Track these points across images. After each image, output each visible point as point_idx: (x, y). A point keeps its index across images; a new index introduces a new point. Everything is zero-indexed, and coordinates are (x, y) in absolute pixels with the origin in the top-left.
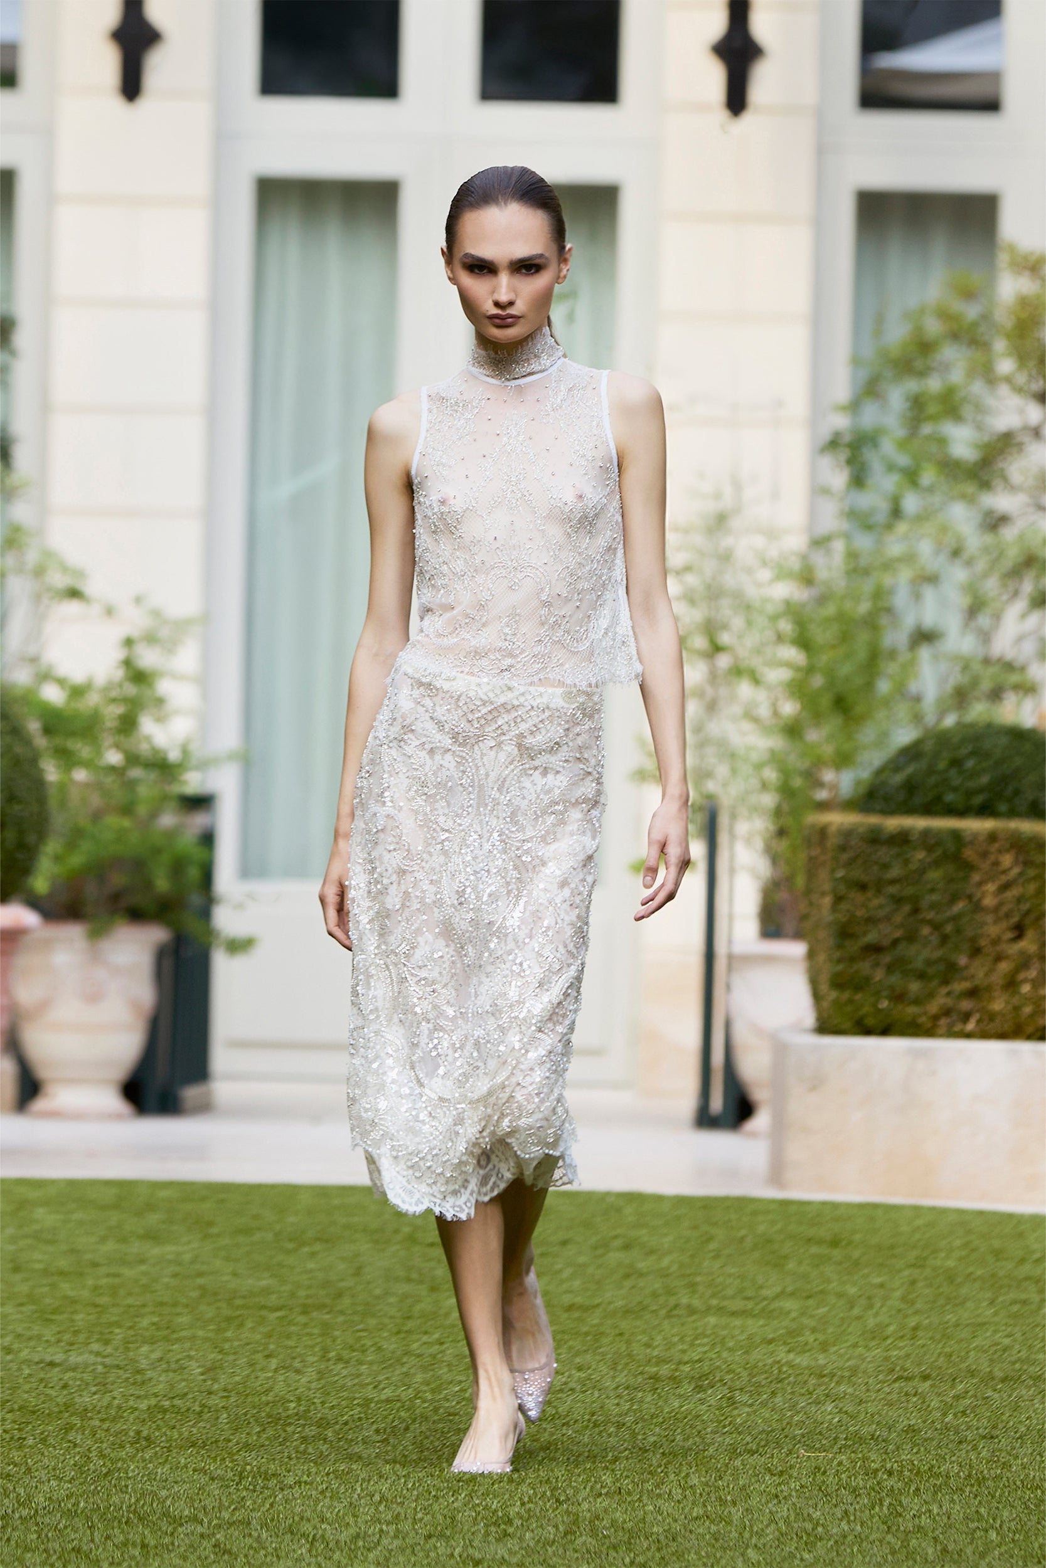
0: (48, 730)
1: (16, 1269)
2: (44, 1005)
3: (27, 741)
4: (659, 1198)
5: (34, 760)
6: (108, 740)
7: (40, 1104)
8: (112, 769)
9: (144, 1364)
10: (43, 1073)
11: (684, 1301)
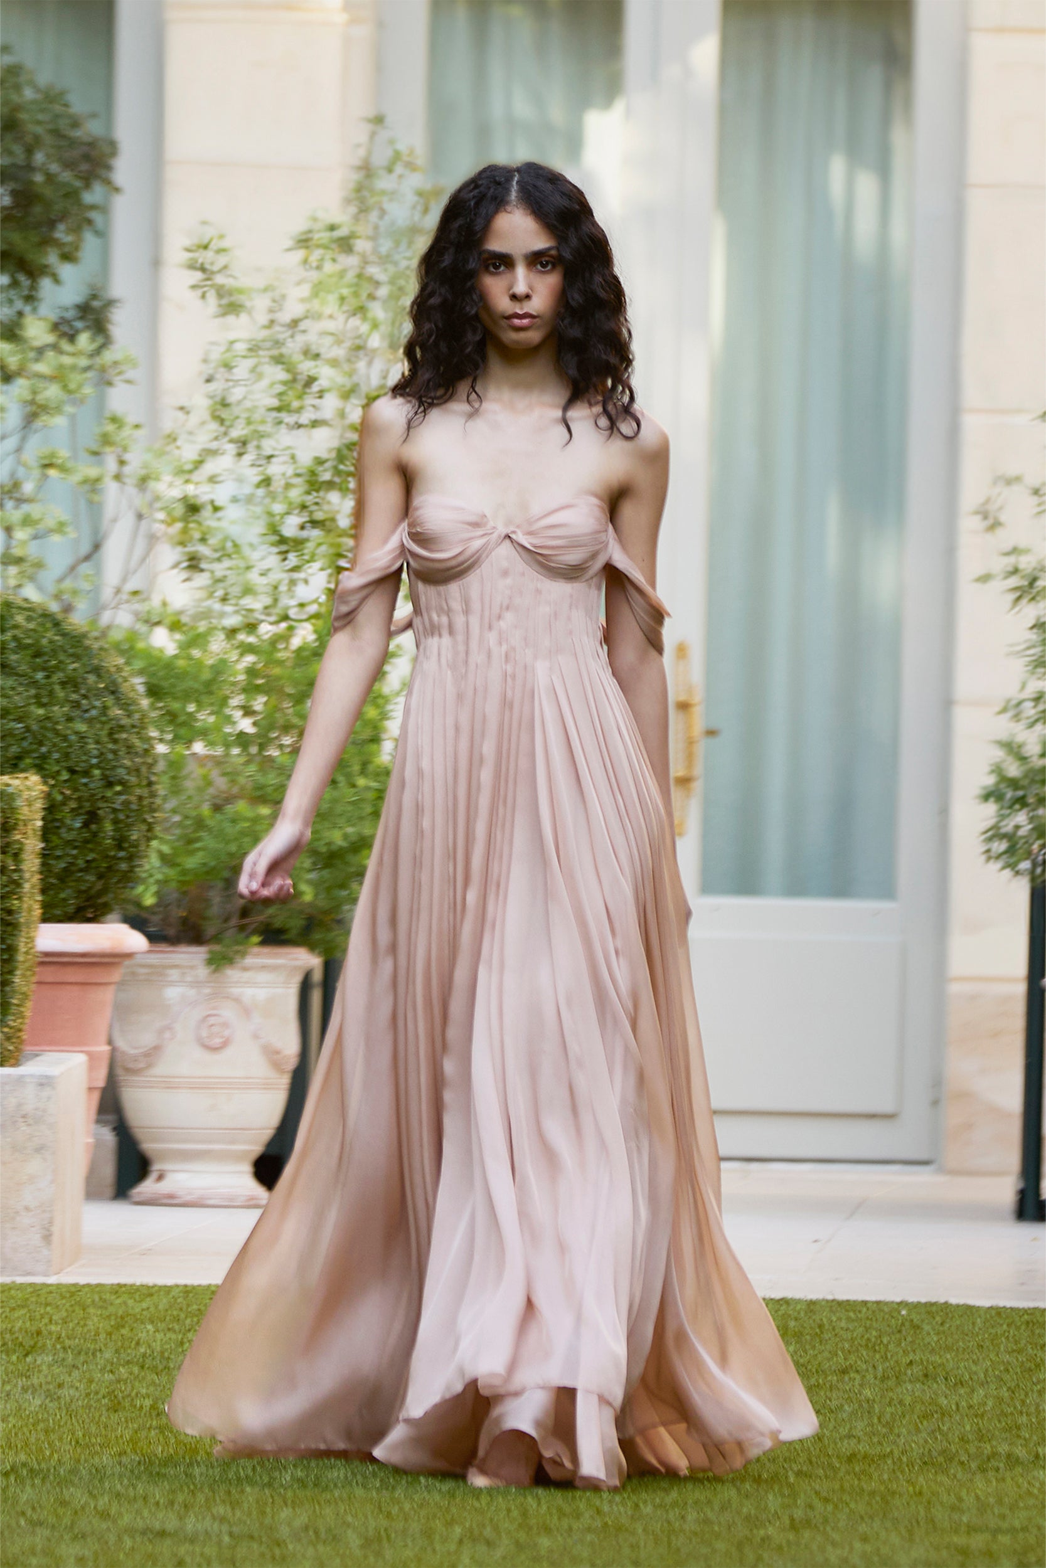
0: (154, 691)
1: (115, 1408)
2: (153, 1053)
3: (127, 705)
4: (969, 1310)
5: (139, 728)
6: (235, 701)
7: (147, 1187)
8: (242, 739)
9: (284, 1531)
10: (148, 1146)
11: (1003, 1448)
